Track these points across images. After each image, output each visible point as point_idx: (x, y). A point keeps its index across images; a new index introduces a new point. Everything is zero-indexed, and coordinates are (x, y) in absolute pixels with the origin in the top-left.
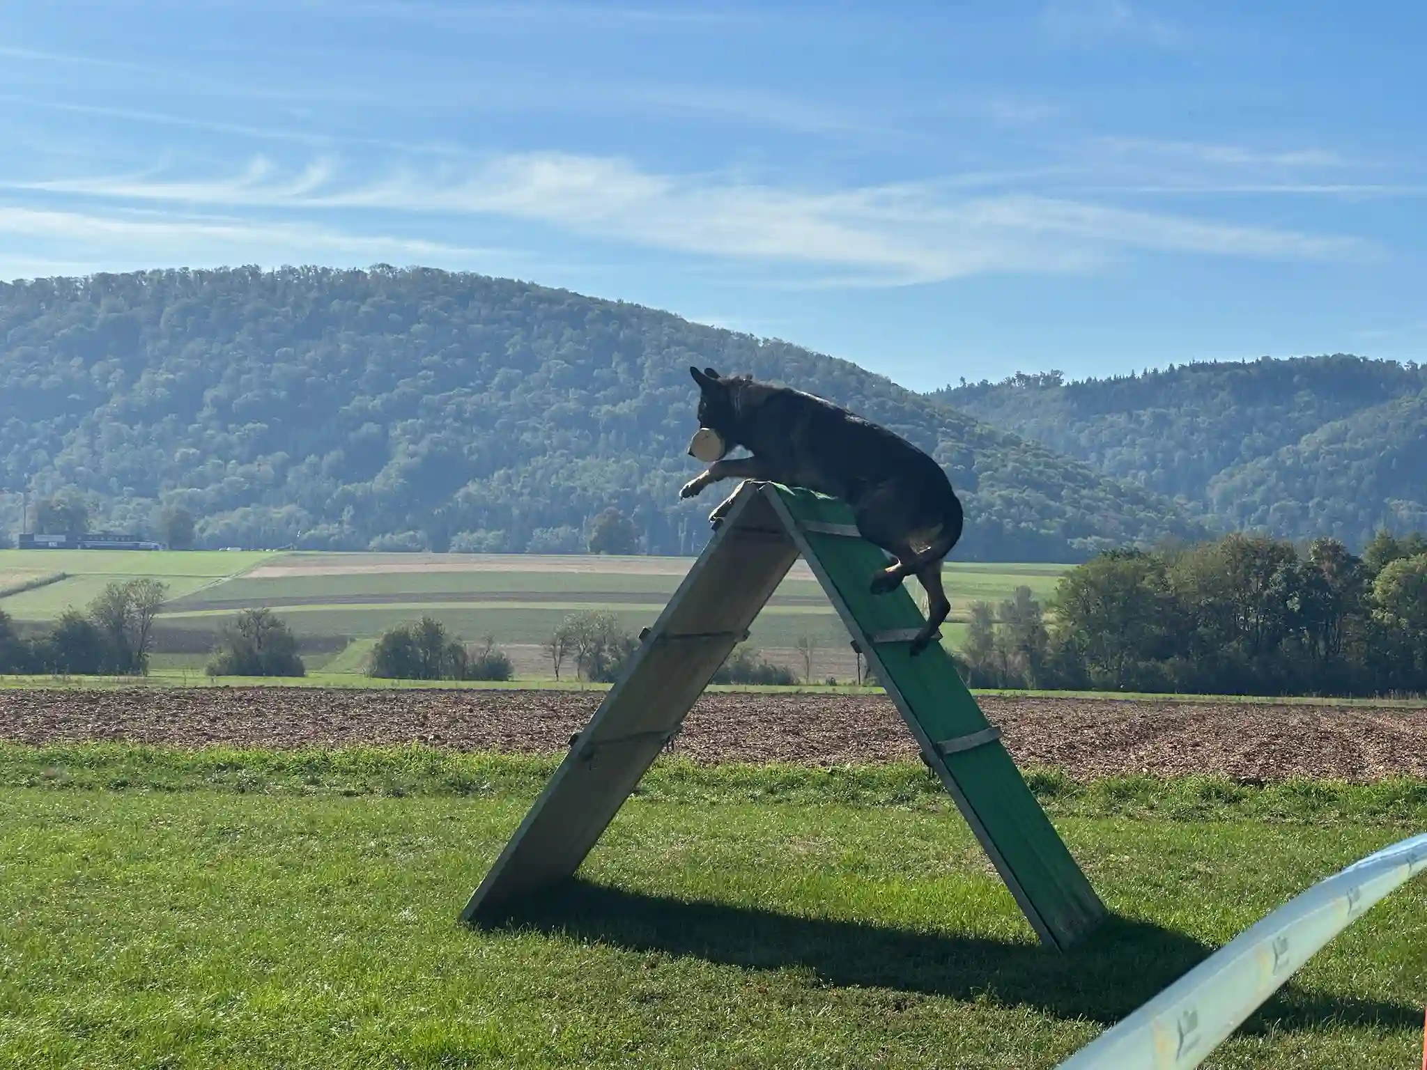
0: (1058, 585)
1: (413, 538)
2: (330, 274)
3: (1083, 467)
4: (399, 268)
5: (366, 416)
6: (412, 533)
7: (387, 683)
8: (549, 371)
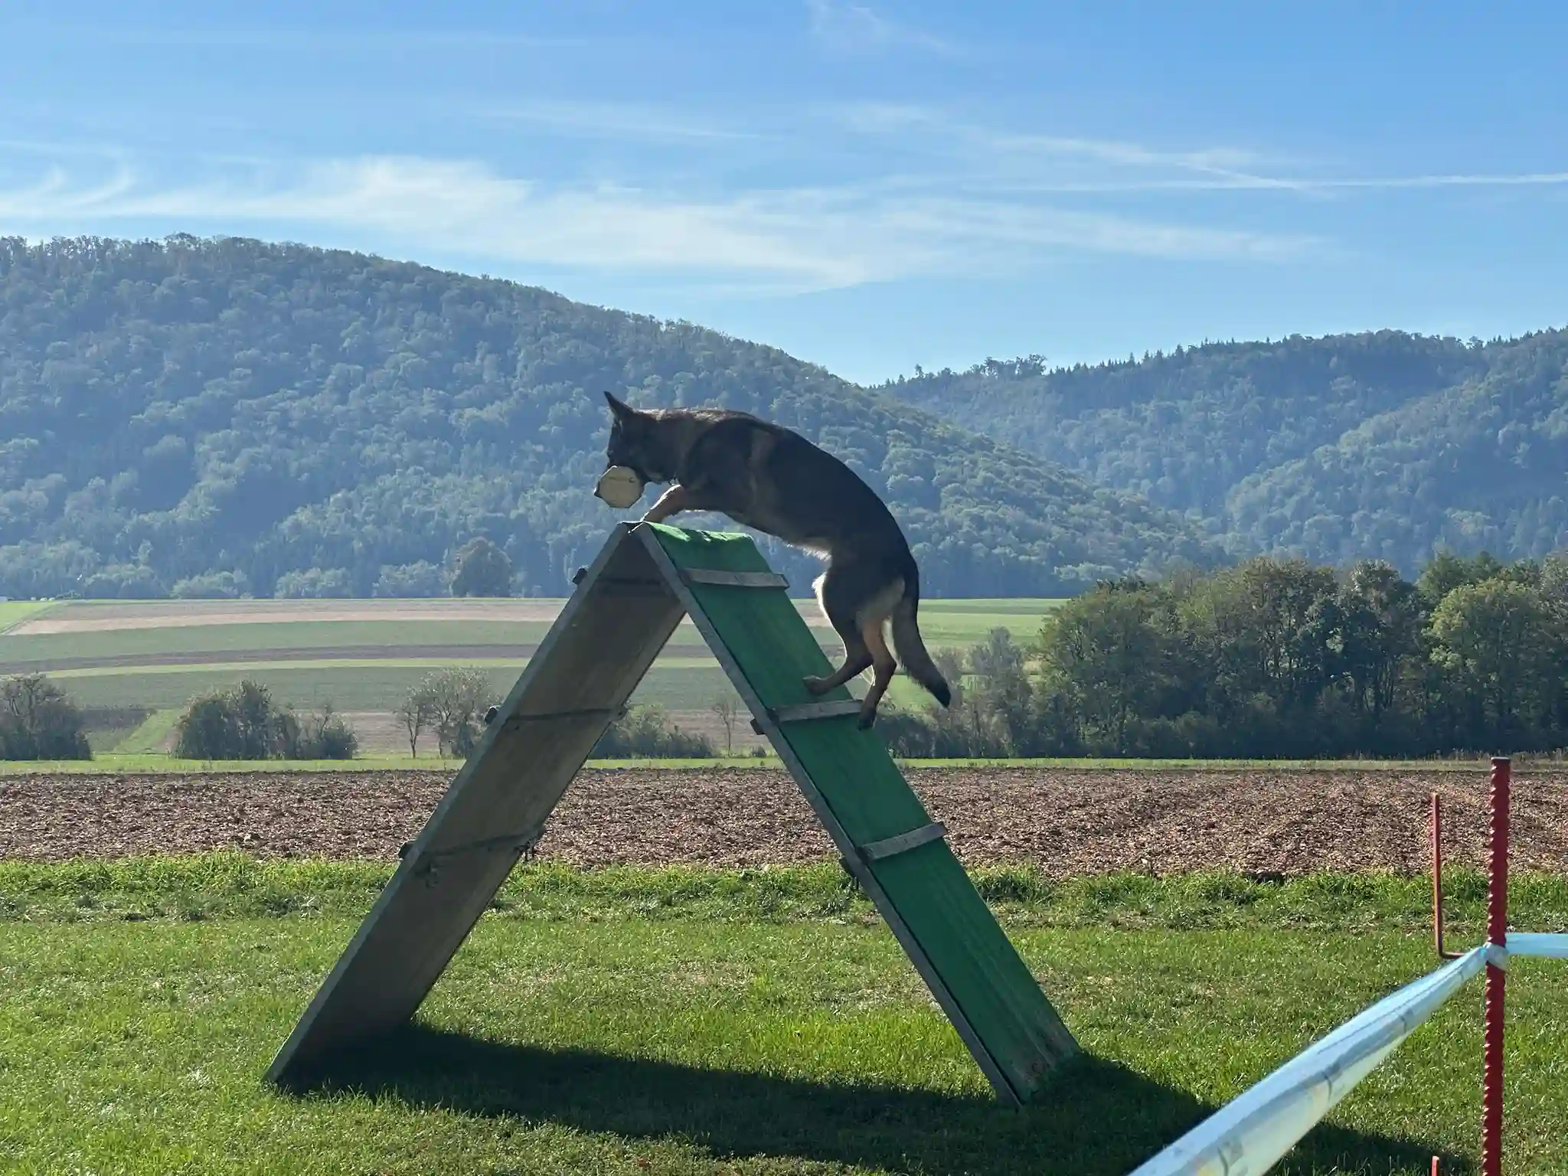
0: (1042, 625)
1: (228, 581)
2: (114, 246)
3: (1071, 476)
4: (202, 238)
5: (166, 427)
6: (226, 573)
7: (197, 766)
8: (397, 367)
